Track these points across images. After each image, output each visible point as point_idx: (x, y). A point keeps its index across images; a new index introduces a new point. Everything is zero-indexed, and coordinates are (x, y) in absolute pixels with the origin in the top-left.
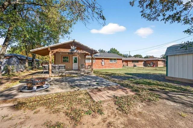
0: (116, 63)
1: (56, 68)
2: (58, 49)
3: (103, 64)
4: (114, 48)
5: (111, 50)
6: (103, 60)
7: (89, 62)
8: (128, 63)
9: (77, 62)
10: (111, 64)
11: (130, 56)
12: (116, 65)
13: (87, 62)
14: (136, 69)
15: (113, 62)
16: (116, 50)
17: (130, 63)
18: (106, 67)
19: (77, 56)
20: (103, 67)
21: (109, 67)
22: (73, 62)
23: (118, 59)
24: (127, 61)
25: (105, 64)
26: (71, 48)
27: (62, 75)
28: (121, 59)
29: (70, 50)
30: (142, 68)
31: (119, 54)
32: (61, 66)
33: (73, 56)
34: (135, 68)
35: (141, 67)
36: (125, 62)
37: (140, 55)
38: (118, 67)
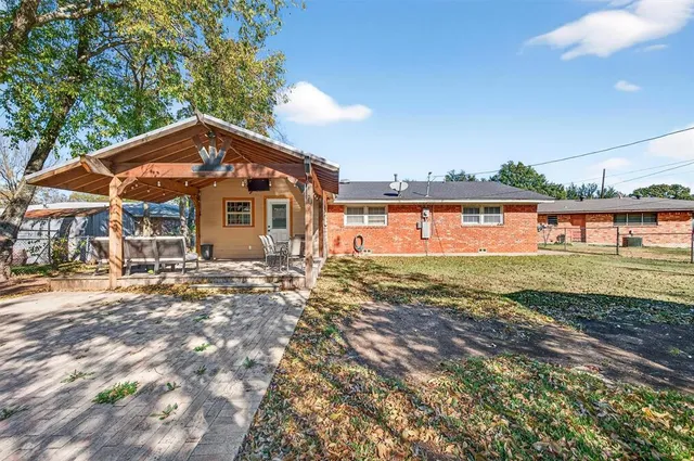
0: (500, 227)
1: (146, 251)
2: (146, 166)
3: (427, 233)
4: (520, 163)
5: (502, 172)
6: (427, 212)
7: (362, 225)
8: (587, 224)
9: (285, 226)
10: (471, 234)
11: (607, 194)
12: (497, 238)
13: (350, 225)
14: (631, 260)
15: (482, 223)
16: (529, 171)
17: (601, 224)
18: (441, 246)
19: (284, 197)
20: (425, 245)
21: (460, 245)
22: (270, 222)
23: (510, 208)
24: (579, 218)
25: (436, 232)
26: (196, 159)
27: (159, 283)
28: (532, 208)
29: (196, 166)
30: (680, 252)
31: (543, 187)
32: (164, 242)
33: (269, 197)
34: (626, 252)
35: (671, 252)
36: (569, 224)
37: (675, 187)
38: (512, 249)
